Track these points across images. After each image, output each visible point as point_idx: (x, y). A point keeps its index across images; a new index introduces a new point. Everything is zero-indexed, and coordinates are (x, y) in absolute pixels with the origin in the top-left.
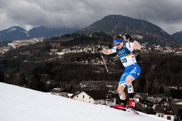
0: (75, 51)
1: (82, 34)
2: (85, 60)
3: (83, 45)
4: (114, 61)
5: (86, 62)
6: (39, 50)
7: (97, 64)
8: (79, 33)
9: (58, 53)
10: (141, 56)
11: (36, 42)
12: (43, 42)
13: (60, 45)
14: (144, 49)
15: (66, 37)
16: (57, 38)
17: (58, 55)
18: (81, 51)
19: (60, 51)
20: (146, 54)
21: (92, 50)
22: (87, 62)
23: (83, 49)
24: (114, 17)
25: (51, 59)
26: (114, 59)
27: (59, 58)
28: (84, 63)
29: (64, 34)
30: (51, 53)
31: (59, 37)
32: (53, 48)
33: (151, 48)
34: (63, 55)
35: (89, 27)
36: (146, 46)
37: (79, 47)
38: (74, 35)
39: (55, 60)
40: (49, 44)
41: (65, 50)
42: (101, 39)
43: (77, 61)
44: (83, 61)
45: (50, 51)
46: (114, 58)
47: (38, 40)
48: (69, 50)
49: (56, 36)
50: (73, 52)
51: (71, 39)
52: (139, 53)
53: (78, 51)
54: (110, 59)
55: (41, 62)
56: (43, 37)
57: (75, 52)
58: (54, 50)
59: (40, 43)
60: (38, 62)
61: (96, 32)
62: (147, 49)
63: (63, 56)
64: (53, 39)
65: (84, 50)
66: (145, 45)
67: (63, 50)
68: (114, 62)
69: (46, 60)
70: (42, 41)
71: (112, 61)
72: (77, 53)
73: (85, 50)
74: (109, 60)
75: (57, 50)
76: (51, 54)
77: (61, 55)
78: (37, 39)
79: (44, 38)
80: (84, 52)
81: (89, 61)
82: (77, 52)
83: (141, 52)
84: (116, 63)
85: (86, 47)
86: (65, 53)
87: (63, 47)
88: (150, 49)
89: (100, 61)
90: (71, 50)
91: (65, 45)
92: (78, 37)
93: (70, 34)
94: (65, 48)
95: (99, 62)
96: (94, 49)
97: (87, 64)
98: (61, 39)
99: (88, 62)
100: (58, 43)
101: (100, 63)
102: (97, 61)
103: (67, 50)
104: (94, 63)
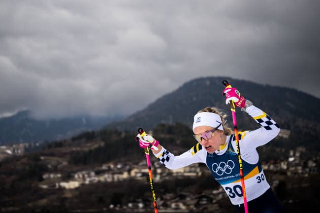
0: (106, 178)
1: (126, 132)
2: (135, 202)
3: (129, 161)
4: (214, 201)
5: (137, 207)
6: (13, 177)
7: (169, 210)
8: (119, 128)
9: (64, 184)
10: (289, 186)
11: (6, 155)
12: (24, 156)
13: (69, 162)
14: (297, 165)
15: (84, 140)
16: (60, 144)
17: (62, 189)
18: (125, 175)
19: (68, 177)
20: (301, 179)
21: (155, 173)
22: (141, 205)
23: (129, 171)
24: (208, 83)
25: (44, 202)
26: (215, 195)
27: (66, 198)
28: (132, 209)
29: (78, 132)
30: (45, 184)
31: (65, 141)
32: (50, 171)
33: (315, 162)
34: (76, 189)
35: (143, 111)
36: (301, 157)
37: (119, 166)
38: (105, 134)
39: (55, 204)
40: (40, 160)
41: (81, 176)
42: (178, 142)
43: (115, 206)
44: (130, 205)
45: (41, 180)
46: (215, 192)
47: (9, 152)
48: (93, 174)
49: (59, 138)
50: (102, 179)
51: (96, 146)
52: (282, 178)
53: (116, 177)
54: (204, 197)
55: (17, 209)
56: (24, 142)
57: (109, 180)
58: (52, 176)
59: (15, 158)
60: (11, 209)
61: (163, 125)
62: (305, 166)
63: (77, 193)
64: (50, 146)
65: (133, 173)
66: (298, 154)
67: (76, 176)
68: (216, 205)
69: (30, 205)
70: (22, 154)
71: (210, 200)
72: (113, 182)
73: (136, 173)
74: (200, 198)
75: (59, 175)
76: (45, 187)
77: (71, 190)
78: (9, 149)
79: (27, 145)
80: (132, 180)
81: (148, 203)
82: (113, 178)
83: (289, 174)
84: (221, 206)
85: (137, 164)
86: (83, 185)
87: (75, 169)
88: (311, 164)
89: (176, 202)
90: (98, 173)
91: (83, 161)
92: (114, 138)
93: (93, 132)
94: (81, 170)
95: (173, 205)
96: (159, 171)
97: (141, 210)
98: (70, 145)
99: (145, 206)
100: (62, 155)
101: (177, 208)
102: (169, 203)
103: (86, 176)
104: (161, 207)
